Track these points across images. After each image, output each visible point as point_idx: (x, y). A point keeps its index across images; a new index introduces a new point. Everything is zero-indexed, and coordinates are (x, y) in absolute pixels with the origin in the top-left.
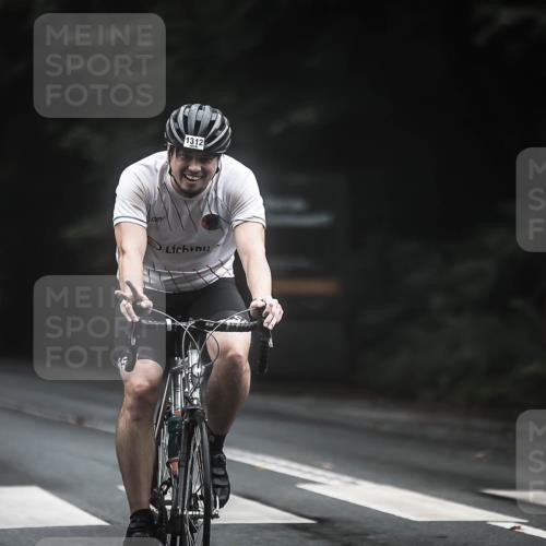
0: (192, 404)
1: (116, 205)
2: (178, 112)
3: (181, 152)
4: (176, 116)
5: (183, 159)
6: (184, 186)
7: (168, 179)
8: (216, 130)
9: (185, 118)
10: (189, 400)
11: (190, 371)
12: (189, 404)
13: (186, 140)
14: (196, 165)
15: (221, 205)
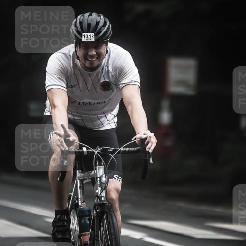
0: (101, 200)
1: (47, 77)
5: (84, 49)
6: (87, 65)
7: (78, 62)
9: (81, 23)
10: (99, 198)
11: (99, 179)
12: (99, 200)
13: (83, 37)
14: (92, 51)
15: (112, 75)
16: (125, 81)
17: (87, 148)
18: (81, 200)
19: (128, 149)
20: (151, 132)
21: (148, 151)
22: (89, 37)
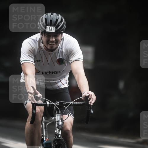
0: (58, 137)
1: (22, 55)
2: (43, 17)
3: (46, 34)
4: (42, 19)
5: (47, 37)
7: (42, 45)
8: (59, 23)
9: (46, 19)
10: (57, 135)
11: (57, 123)
12: (57, 137)
13: (47, 29)
14: (53, 38)
15: (65, 54)
16: (73, 58)
17: (49, 102)
18: (45, 136)
19: (77, 103)
20: (92, 92)
21: (90, 105)
22: (51, 29)
